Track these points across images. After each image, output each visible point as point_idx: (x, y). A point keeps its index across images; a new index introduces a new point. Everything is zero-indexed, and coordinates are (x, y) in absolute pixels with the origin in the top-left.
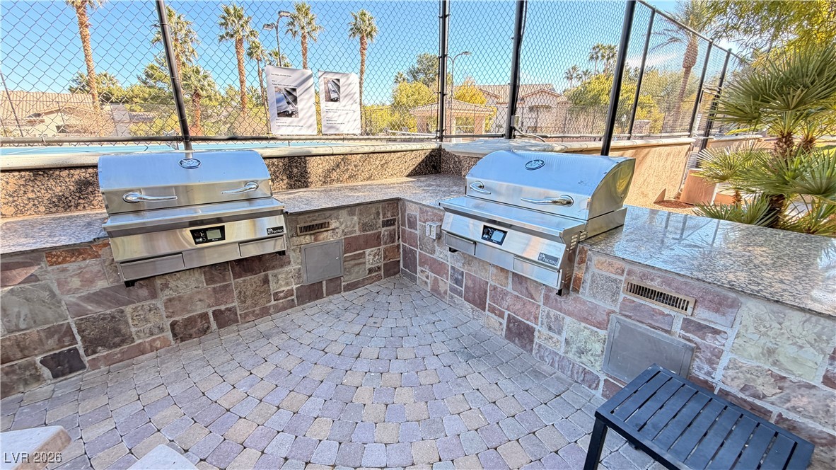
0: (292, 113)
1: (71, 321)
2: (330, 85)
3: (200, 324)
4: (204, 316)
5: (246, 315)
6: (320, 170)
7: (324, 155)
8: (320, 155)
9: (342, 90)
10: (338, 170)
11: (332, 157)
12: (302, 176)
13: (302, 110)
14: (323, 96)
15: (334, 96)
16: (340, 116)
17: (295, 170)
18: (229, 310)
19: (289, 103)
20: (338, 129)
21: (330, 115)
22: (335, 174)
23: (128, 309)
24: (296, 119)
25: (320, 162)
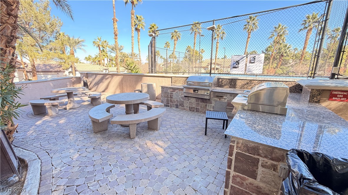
0: (237, 67)
1: (179, 100)
2: (252, 59)
3: (193, 109)
4: (194, 108)
5: (201, 111)
6: (241, 84)
7: (243, 80)
8: (242, 80)
9: (256, 59)
10: (247, 85)
11: (246, 81)
12: (234, 85)
13: (240, 66)
14: (248, 62)
15: (252, 61)
16: (253, 68)
17: (233, 83)
18: (198, 108)
19: (236, 65)
20: (252, 72)
21: (250, 67)
22: (246, 86)
23: (185, 101)
24: (238, 69)
25: (241, 82)
